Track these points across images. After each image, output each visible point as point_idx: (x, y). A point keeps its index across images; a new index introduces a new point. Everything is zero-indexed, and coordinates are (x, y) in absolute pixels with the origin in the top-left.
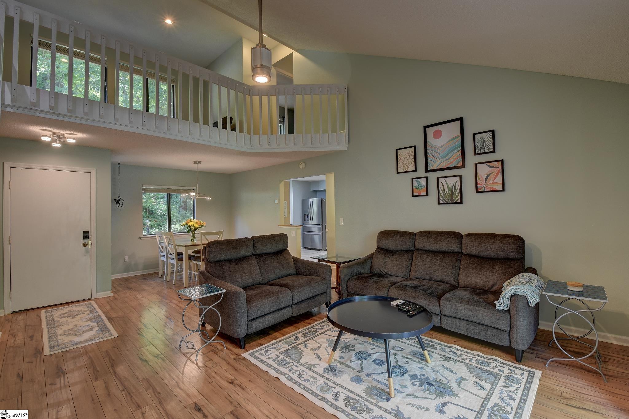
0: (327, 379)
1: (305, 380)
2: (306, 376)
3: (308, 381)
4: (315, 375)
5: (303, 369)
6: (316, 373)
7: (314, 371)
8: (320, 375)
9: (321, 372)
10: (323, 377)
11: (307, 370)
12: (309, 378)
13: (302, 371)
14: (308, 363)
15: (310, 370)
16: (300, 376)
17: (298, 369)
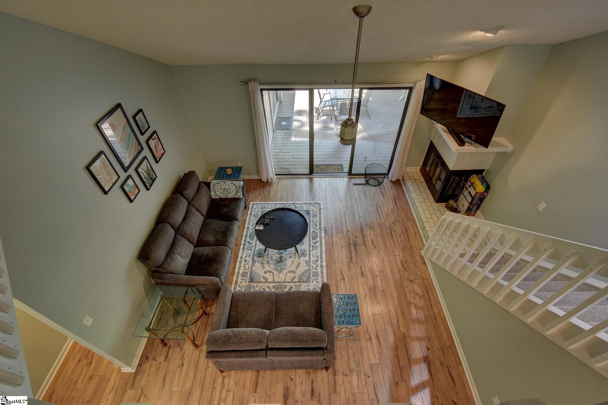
0: (310, 251)
2: (315, 259)
4: (312, 257)
7: (310, 259)
9: (307, 256)
10: (310, 254)
11: (311, 262)
13: (313, 263)
14: (306, 265)
16: (317, 261)
17: (313, 266)
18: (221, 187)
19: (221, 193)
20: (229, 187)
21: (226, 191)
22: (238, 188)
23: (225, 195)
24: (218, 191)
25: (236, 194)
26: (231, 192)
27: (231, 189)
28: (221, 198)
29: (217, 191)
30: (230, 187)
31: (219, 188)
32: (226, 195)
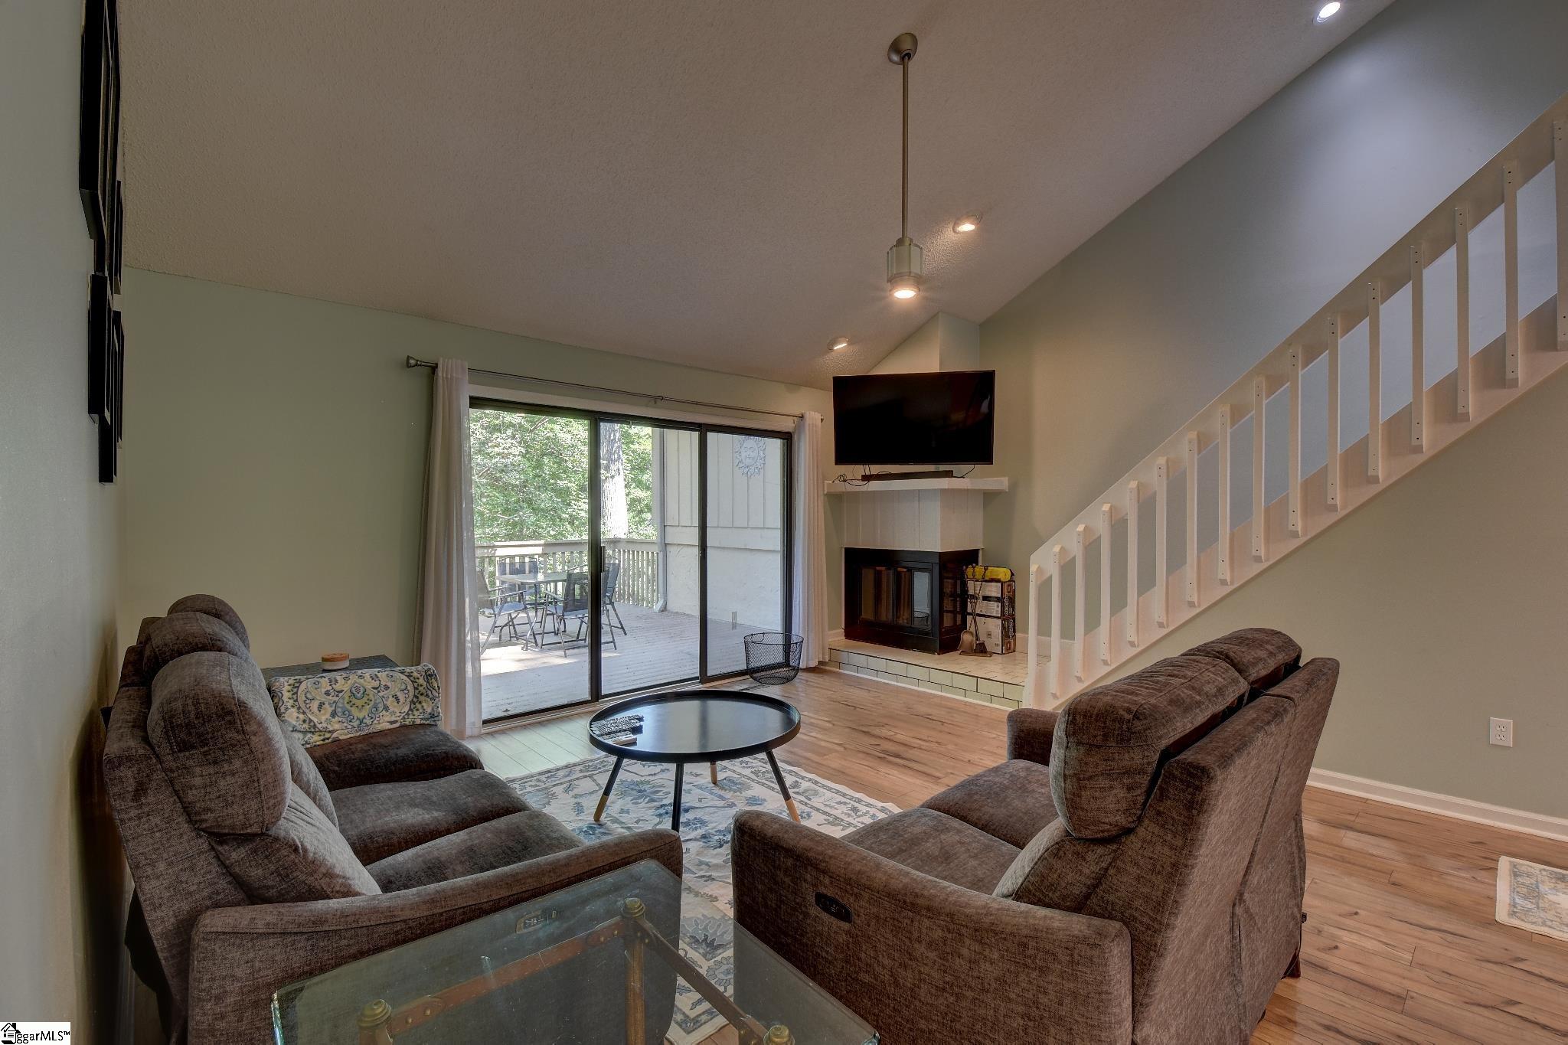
0: (806, 804)
1: (845, 803)
2: (844, 808)
3: (839, 803)
4: (827, 810)
5: (850, 820)
6: (825, 813)
7: (830, 815)
8: (818, 810)
9: (814, 813)
10: (812, 807)
11: (842, 816)
12: (837, 806)
13: (852, 816)
14: (842, 827)
15: (836, 818)
16: (855, 810)
17: (859, 820)
18: (338, 687)
19: (334, 714)
20: (376, 684)
21: (359, 703)
22: (421, 681)
23: (356, 723)
24: (321, 705)
25: (410, 709)
26: (390, 702)
27: (387, 688)
28: (337, 741)
29: (315, 705)
30: (383, 683)
31: (327, 693)
32: (361, 722)
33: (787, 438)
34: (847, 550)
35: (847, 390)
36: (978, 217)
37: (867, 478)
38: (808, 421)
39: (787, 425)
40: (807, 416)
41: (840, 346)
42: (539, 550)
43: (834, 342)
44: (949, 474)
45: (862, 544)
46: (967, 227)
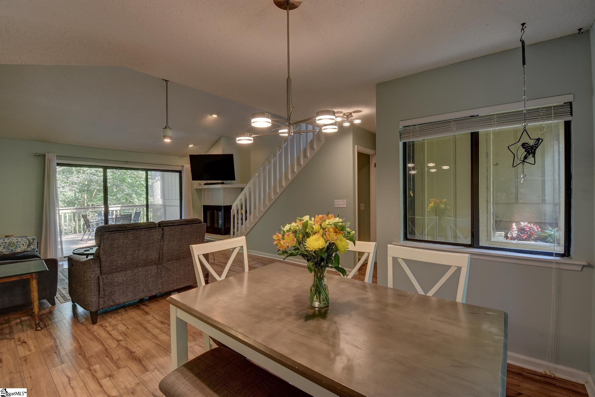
18: (5, 241)
19: (4, 248)
21: (12, 245)
22: (31, 240)
25: (28, 247)
28: (4, 254)
31: (2, 243)
32: (12, 250)
33: (180, 172)
34: (204, 206)
35: (194, 159)
36: (218, 114)
37: (205, 184)
38: (185, 167)
39: (179, 169)
40: (184, 166)
41: (191, 146)
42: (119, 208)
43: (189, 145)
44: (223, 183)
45: (207, 204)
46: (215, 116)
